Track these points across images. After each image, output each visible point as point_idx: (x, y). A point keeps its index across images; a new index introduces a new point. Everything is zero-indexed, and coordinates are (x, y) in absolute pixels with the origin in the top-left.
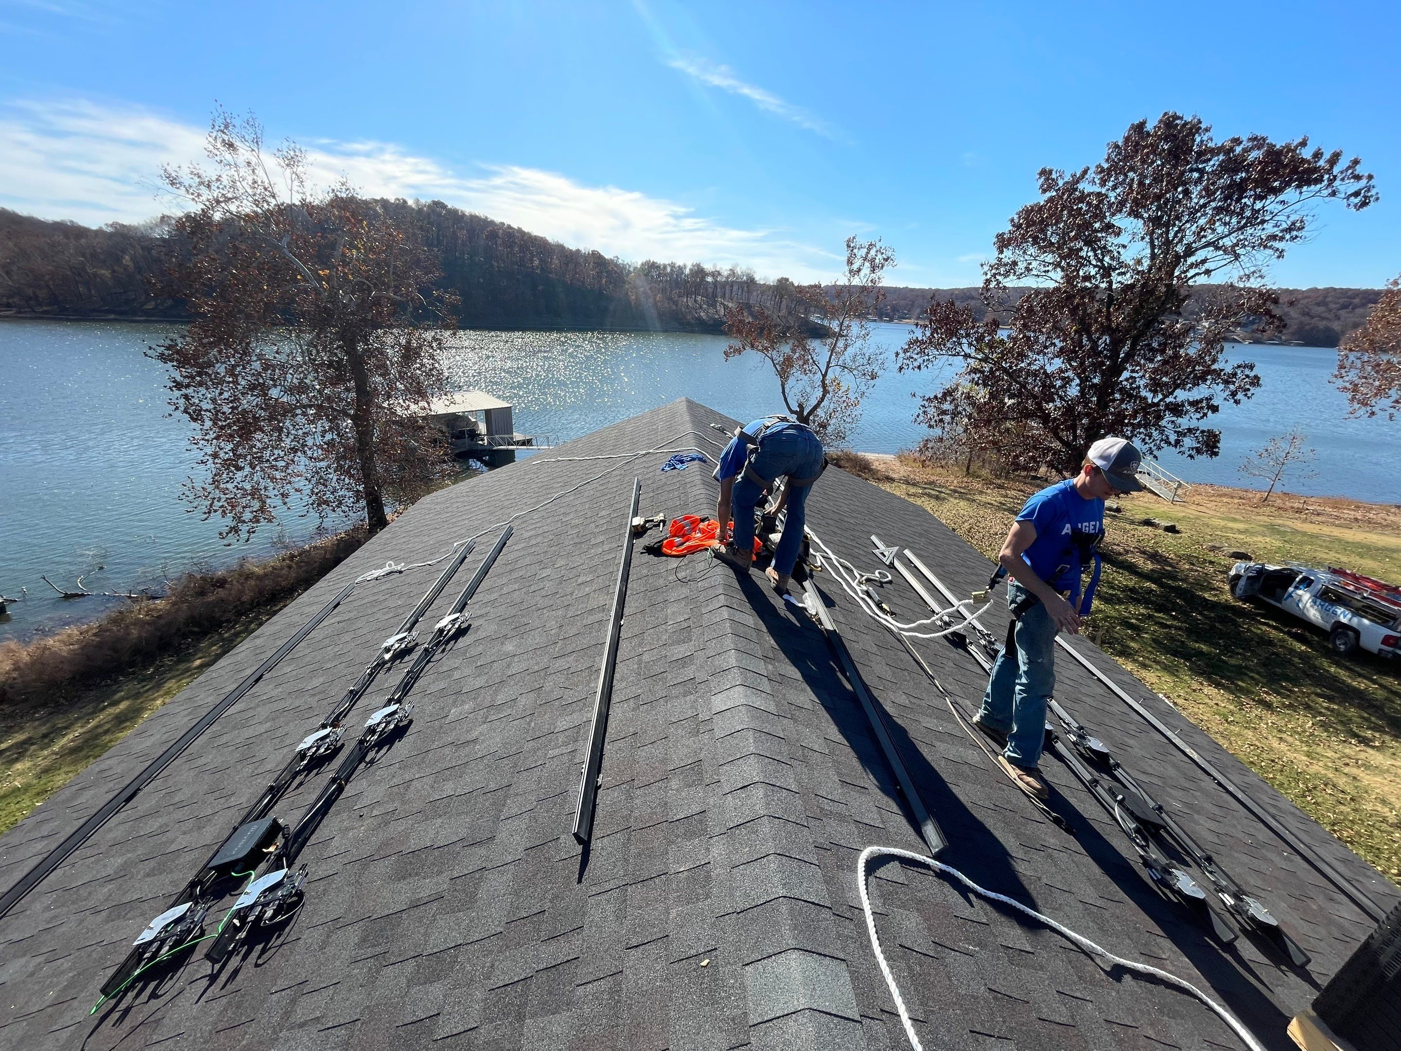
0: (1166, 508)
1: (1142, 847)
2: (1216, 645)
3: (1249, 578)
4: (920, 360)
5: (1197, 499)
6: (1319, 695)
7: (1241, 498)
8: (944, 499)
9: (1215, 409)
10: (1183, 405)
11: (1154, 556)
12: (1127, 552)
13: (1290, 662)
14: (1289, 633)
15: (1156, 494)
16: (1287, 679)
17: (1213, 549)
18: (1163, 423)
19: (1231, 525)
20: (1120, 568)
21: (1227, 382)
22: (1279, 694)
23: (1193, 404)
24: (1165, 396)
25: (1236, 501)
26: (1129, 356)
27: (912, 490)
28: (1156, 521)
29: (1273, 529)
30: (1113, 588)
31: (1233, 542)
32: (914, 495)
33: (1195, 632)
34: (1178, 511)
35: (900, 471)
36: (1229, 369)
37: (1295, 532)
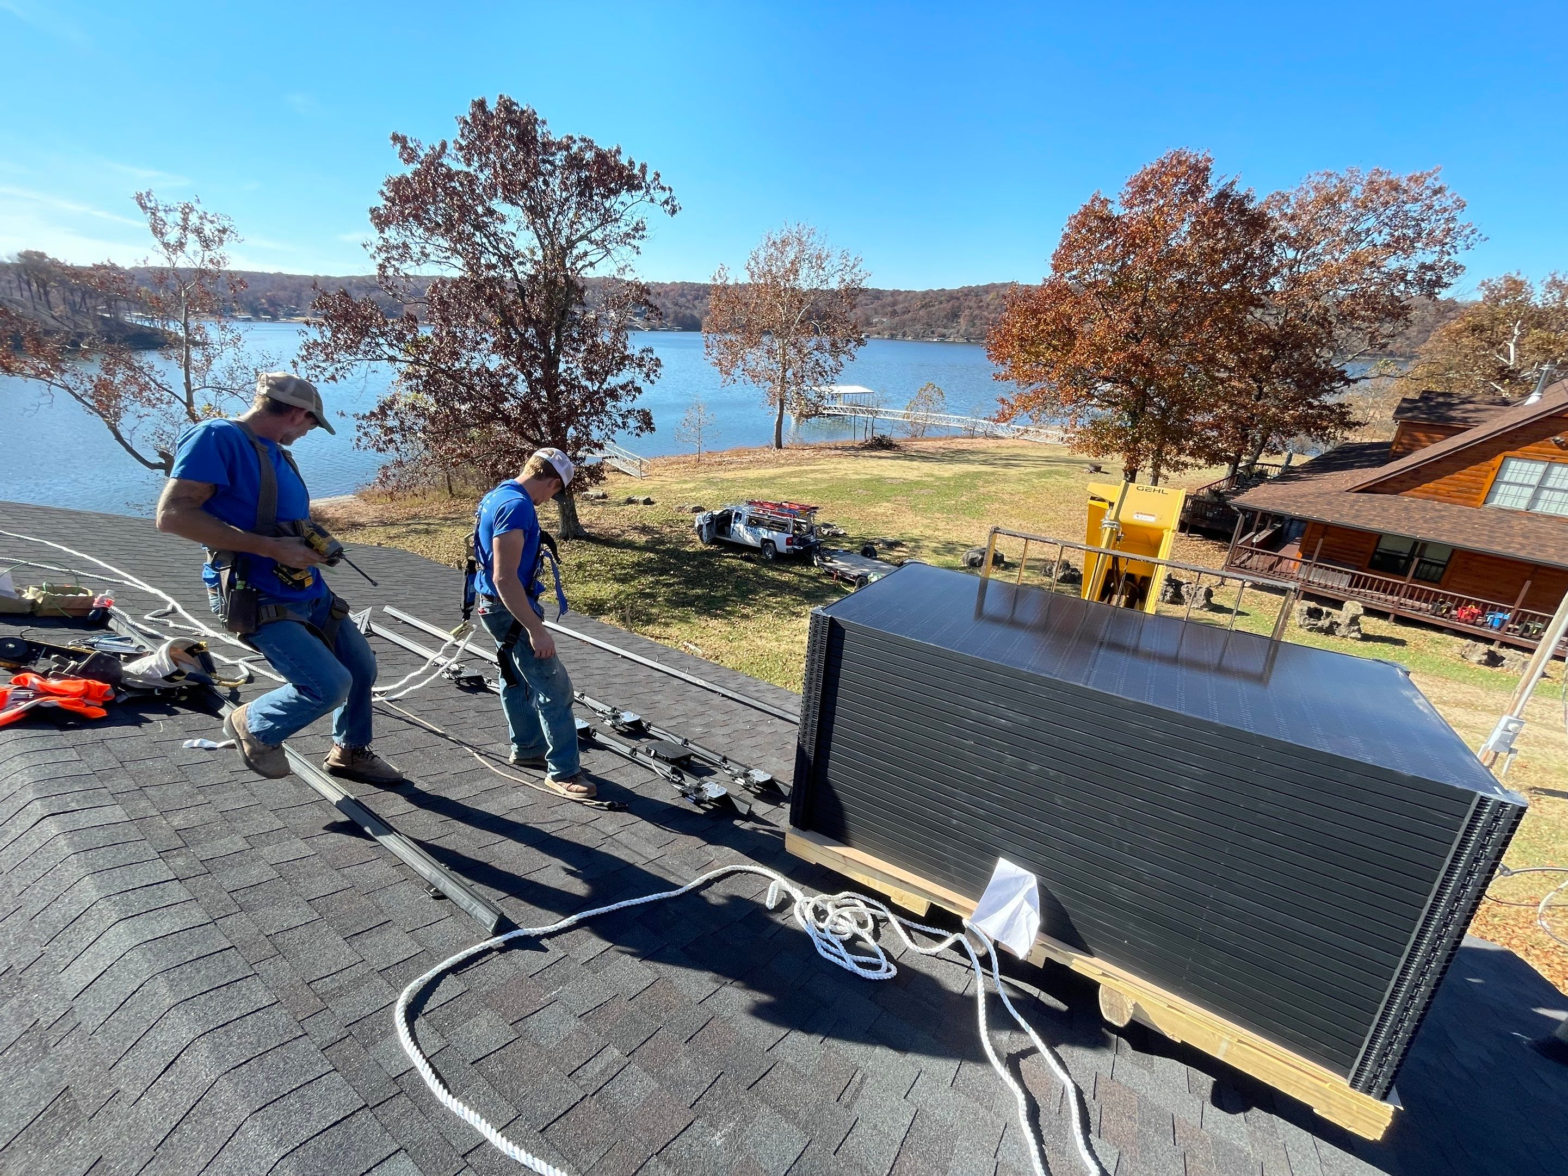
0: (639, 485)
1: (679, 783)
2: (703, 587)
3: (707, 525)
4: (332, 369)
5: (657, 470)
6: (769, 595)
7: (684, 463)
8: (436, 531)
9: (639, 390)
10: (616, 390)
11: (644, 530)
12: (623, 532)
13: (748, 578)
14: (742, 558)
15: (628, 474)
16: (751, 592)
17: (680, 509)
18: (608, 408)
19: (685, 486)
20: (624, 548)
21: (640, 366)
22: (749, 605)
23: (623, 387)
24: (601, 384)
25: (682, 466)
26: (559, 347)
27: (393, 531)
28: (636, 498)
29: (710, 482)
30: (624, 568)
31: (690, 499)
32: (398, 536)
33: (691, 582)
34: (648, 485)
35: (367, 512)
36: (637, 355)
37: (723, 480)
